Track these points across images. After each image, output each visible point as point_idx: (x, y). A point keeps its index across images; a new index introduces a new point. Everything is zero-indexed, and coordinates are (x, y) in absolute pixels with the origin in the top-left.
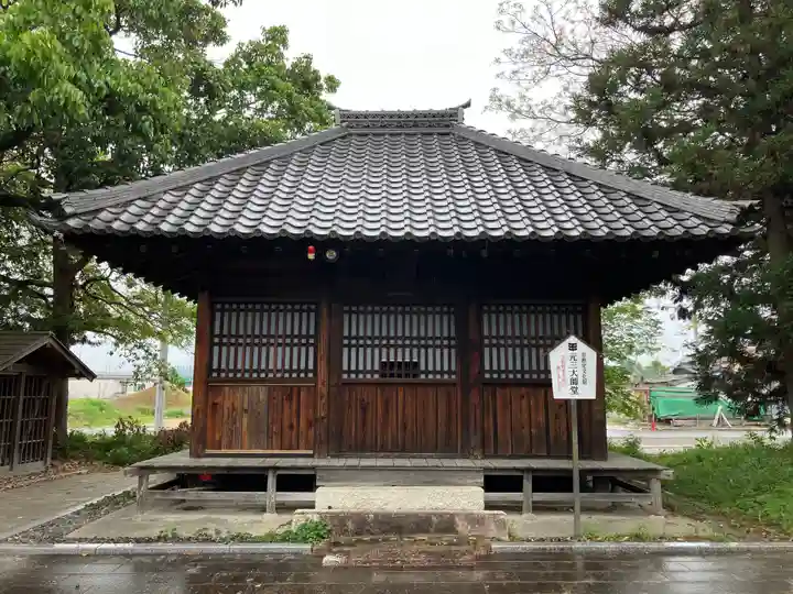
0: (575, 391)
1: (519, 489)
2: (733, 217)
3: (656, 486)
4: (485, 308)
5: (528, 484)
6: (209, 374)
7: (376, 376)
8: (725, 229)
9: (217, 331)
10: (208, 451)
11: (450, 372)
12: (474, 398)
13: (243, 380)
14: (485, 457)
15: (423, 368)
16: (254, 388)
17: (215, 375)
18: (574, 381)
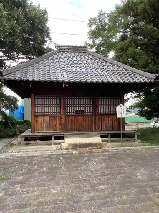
0: (121, 116)
1: (107, 137)
2: (155, 78)
3: (136, 136)
4: (99, 97)
5: (109, 136)
6: (35, 114)
7: (74, 114)
8: (153, 81)
9: (36, 103)
10: (36, 132)
11: (91, 112)
12: (97, 118)
13: (43, 115)
14: (99, 131)
15: (85, 112)
16: (46, 117)
17: (36, 114)
18: (121, 114)
